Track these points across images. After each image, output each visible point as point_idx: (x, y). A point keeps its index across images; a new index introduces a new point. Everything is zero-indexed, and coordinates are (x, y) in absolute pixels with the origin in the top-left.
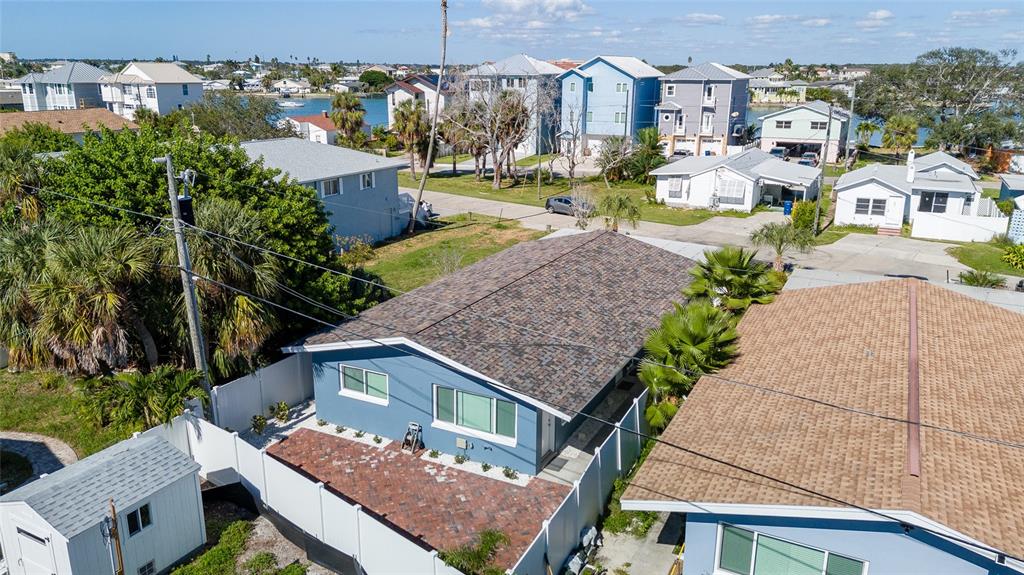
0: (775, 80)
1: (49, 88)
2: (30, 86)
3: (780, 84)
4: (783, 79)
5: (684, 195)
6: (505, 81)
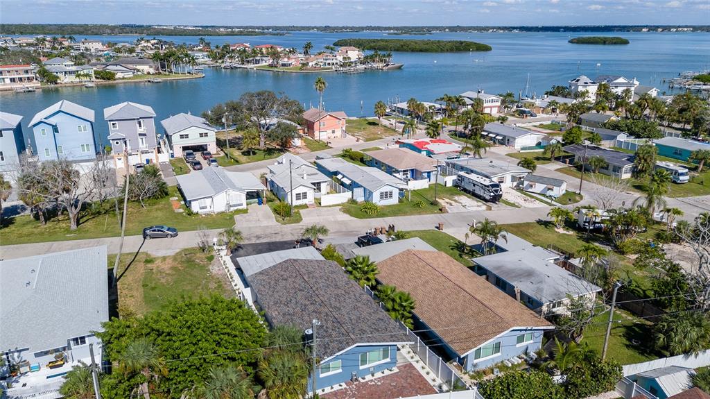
5: (208, 207)
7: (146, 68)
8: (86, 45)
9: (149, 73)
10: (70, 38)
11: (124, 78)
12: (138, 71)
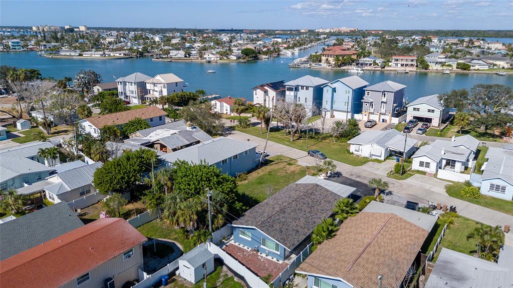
0: (441, 58)
1: (127, 83)
2: (121, 82)
3: (443, 60)
4: (445, 58)
5: (360, 151)
6: (300, 87)
8: (490, 45)
9: (503, 68)
10: (482, 40)
11: (478, 70)
12: (496, 65)
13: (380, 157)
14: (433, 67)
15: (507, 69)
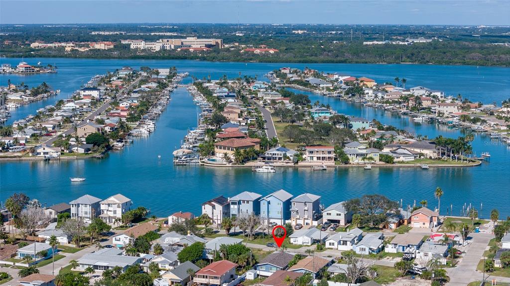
0: (361, 149)
1: (80, 205)
2: (73, 205)
5: (297, 242)
6: (242, 202)
7: (428, 153)
11: (403, 162)
12: (423, 155)
13: (308, 243)
14: (355, 161)
15: (434, 159)
